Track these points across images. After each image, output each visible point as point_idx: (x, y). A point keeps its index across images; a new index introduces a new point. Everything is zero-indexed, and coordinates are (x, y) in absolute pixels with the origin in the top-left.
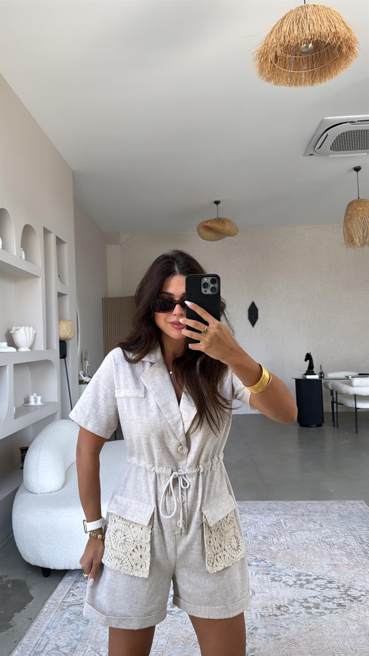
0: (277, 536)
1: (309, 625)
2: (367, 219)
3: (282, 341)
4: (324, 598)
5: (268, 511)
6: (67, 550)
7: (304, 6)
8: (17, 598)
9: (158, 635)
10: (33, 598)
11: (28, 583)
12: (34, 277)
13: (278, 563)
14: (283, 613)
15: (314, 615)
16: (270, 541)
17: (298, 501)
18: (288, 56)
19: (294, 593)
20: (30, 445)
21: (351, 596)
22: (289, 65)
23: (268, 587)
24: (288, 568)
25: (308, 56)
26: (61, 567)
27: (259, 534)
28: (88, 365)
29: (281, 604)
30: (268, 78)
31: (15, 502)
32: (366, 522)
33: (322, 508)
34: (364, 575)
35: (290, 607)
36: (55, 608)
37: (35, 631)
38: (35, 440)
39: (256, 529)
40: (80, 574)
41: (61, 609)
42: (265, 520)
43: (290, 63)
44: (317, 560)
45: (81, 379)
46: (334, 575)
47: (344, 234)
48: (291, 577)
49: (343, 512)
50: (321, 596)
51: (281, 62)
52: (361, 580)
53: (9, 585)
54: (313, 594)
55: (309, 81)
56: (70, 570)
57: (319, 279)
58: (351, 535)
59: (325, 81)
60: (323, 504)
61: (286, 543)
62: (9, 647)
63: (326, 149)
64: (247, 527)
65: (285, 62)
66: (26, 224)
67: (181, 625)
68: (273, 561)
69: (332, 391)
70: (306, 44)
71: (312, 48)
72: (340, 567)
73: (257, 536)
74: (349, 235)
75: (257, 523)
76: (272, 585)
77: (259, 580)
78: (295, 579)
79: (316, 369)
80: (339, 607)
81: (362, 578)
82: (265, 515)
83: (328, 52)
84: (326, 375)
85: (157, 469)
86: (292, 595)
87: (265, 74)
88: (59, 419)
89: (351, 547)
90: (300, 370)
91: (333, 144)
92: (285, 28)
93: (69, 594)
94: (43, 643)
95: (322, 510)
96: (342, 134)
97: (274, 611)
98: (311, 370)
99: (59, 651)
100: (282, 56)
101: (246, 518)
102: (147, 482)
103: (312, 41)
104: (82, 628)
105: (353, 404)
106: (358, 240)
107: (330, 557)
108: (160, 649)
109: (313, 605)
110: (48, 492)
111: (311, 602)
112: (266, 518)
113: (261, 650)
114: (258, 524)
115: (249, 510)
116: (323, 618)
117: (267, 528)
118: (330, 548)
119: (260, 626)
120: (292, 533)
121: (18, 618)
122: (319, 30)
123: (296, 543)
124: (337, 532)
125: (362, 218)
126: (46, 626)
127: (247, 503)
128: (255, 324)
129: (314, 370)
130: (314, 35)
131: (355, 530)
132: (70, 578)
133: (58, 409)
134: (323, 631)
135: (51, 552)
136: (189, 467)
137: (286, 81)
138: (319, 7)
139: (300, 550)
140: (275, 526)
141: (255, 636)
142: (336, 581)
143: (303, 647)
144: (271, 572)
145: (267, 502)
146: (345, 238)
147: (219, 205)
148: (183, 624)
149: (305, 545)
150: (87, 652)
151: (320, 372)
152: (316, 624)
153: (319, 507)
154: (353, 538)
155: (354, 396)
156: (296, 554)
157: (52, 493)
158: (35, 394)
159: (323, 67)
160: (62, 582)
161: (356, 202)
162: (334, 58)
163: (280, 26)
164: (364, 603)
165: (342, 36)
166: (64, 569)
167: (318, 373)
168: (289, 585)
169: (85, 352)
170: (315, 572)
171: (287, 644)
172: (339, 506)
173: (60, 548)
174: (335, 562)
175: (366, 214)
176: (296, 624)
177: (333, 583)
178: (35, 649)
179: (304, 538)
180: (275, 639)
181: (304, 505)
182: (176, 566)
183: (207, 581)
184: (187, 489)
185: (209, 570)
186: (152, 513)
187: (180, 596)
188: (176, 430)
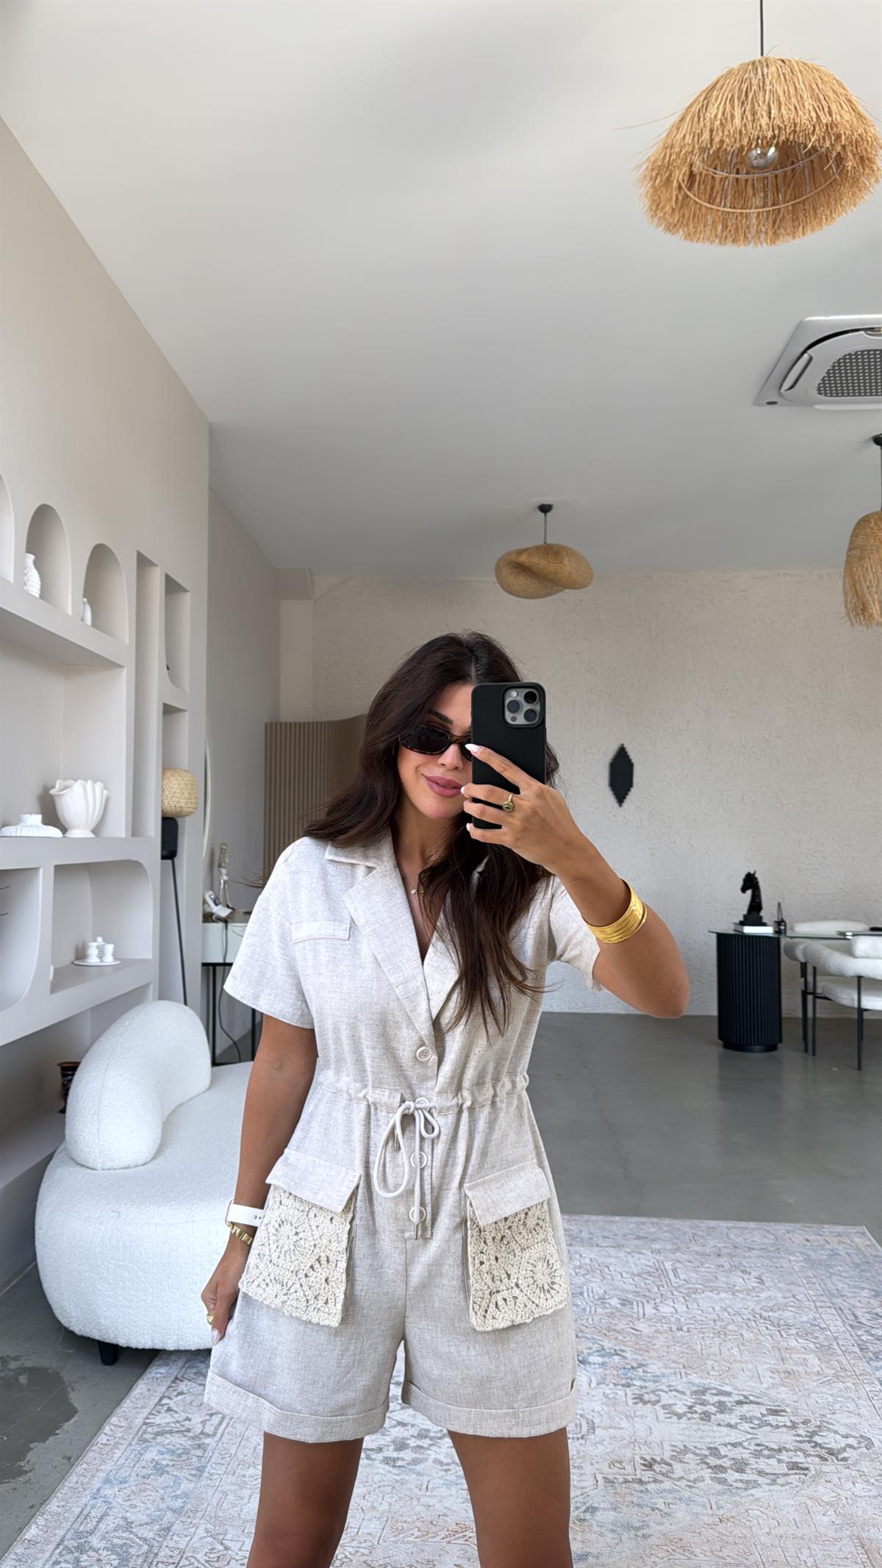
0: (654, 1299)
1: (718, 1509)
3: (689, 843)
4: (759, 1448)
5: (637, 1242)
6: (159, 1303)
7: (760, 61)
8: (39, 1409)
9: (363, 1510)
10: (76, 1411)
11: (66, 1376)
12: (108, 665)
13: (654, 1361)
14: (660, 1477)
15: (731, 1485)
16: (636, 1311)
18: (720, 174)
19: (686, 1432)
20: (83, 1056)
21: (822, 1447)
22: (722, 194)
23: (627, 1416)
24: (675, 1373)
25: (766, 174)
26: (143, 1342)
27: (611, 1292)
28: (225, 878)
29: (654, 1457)
30: (670, 224)
31: (43, 1185)
32: (869, 1279)
33: (766, 1241)
34: (856, 1399)
35: (677, 1466)
36: (125, 1437)
37: (77, 1485)
38: (96, 1045)
39: (605, 1282)
40: (186, 1363)
41: (139, 1440)
42: (627, 1262)
43: (723, 190)
44: (745, 1358)
45: (208, 910)
46: (784, 1395)
47: (845, 594)
48: (682, 1396)
49: (814, 1251)
50: (750, 1444)
51: (702, 187)
52: (849, 1412)
53: (23, 1379)
54: (733, 1438)
55: (766, 233)
56: (164, 1351)
57: (784, 698)
58: (830, 1307)
59: (803, 233)
60: (769, 1232)
61: (676, 1316)
62: (17, 1517)
63: (806, 391)
64: (584, 1275)
65: (712, 189)
66: (99, 543)
67: (417, 1491)
68: (642, 1355)
69: (804, 966)
70: (762, 147)
71: (774, 160)
72: (801, 1378)
73: (607, 1297)
74: (857, 595)
75: (608, 1267)
76: (635, 1411)
77: (607, 1397)
78: (690, 1401)
79: (767, 913)
80: (791, 1472)
81: (852, 1407)
82: (629, 1250)
83: (813, 168)
84: (792, 929)
85: (370, 1093)
86: (682, 1438)
87: (665, 214)
88: (154, 1000)
89: (829, 1333)
90: (729, 914)
91: (828, 373)
92: (714, 111)
93: (159, 1407)
94: (96, 1513)
95: (764, 1244)
96: (847, 357)
97: (638, 1472)
99: (131, 1532)
100: (706, 175)
101: (584, 1255)
102: (349, 1121)
103: (775, 142)
104: (186, 1486)
105: (853, 1000)
106: (878, 609)
107: (777, 1354)
108: (365, 1541)
109: (732, 1462)
110: (121, 1166)
111: (726, 1456)
112: (630, 1257)
113: (602, 1559)
114: (610, 1270)
115: (590, 1236)
116: (752, 1495)
117: (631, 1281)
118: (778, 1334)
119: (602, 1505)
120: (689, 1295)
121: (41, 1455)
122: (792, 117)
123: (699, 1318)
124: (797, 1297)
126: (104, 1475)
127: (587, 1221)
128: (625, 798)
129: (762, 913)
130: (780, 128)
131: (842, 1296)
132: (162, 1370)
133: (152, 976)
134: (751, 1524)
135: (121, 1306)
136: (440, 1093)
137: (713, 231)
138: (795, 64)
139: (707, 1334)
140: (650, 1276)
141: (590, 1526)
142: (788, 1410)
143: (702, 1557)
144: (634, 1382)
146: (846, 602)
147: (548, 514)
148: (420, 1490)
149: (719, 1323)
150: (196, 1539)
151: (776, 920)
152: (737, 1507)
153: (757, 1238)
154: (835, 1313)
155: (856, 979)
156: (697, 1344)
157: (130, 1170)
158: (100, 939)
159: (800, 202)
160: (145, 1378)
161: (876, 517)
162: (826, 181)
163: (703, 106)
164: (854, 1465)
165: (845, 134)
166: (151, 1347)
167: (772, 923)
168: (676, 1414)
169: (221, 849)
170: (740, 1387)
171: (665, 1547)
172: (808, 1237)
173: (143, 1298)
174: (788, 1366)
176: (687, 1504)
177: (780, 1415)
178: (76, 1526)
179: (717, 1308)
180: (637, 1535)
181: (722, 1232)
182: (407, 1314)
183: (473, 1353)
184: (433, 1140)
185: (475, 1323)
186: (353, 1186)
187: (415, 1382)
188: (412, 1011)
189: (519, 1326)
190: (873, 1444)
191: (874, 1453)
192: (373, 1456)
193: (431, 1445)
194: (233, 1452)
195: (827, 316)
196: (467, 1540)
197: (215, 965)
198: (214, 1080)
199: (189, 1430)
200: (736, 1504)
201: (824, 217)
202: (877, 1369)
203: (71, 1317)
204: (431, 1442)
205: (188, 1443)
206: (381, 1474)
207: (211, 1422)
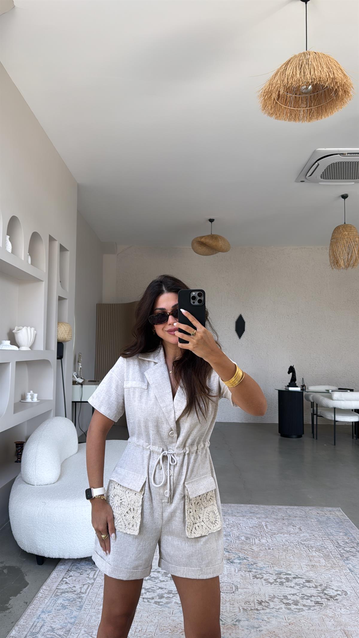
0: (259, 537)
1: (288, 620)
2: (352, 243)
3: (267, 354)
4: (303, 596)
5: (251, 514)
6: (62, 539)
7: (306, 53)
8: (13, 583)
9: (147, 622)
10: (28, 584)
11: (23, 570)
12: (37, 280)
13: (260, 562)
14: (265, 608)
15: (293, 611)
16: (252, 542)
17: (279, 506)
18: (289, 95)
19: (274, 590)
21: (327, 595)
22: (290, 102)
23: (250, 584)
24: (268, 566)
25: (307, 95)
26: (55, 555)
27: (242, 535)
28: (81, 367)
29: (262, 600)
30: (270, 113)
31: (12, 492)
32: (343, 528)
33: (301, 513)
34: (340, 576)
35: (271, 603)
36: (49, 594)
37: (31, 614)
38: (33, 435)
39: (239, 530)
40: (72, 564)
41: (55, 595)
42: (247, 522)
44: (296, 560)
45: (74, 380)
46: (311, 574)
47: (330, 256)
48: (272, 576)
49: (321, 517)
50: (299, 594)
51: (283, 99)
52: (338, 581)
53: (5, 571)
54: (293, 592)
55: (307, 118)
56: (63, 559)
57: (304, 297)
58: (328, 540)
59: (321, 118)
60: (302, 510)
61: (267, 543)
62: (7, 627)
63: (316, 177)
64: (230, 528)
65: (286, 100)
66: (34, 231)
67: (168, 614)
68: (255, 559)
69: (312, 404)
70: (306, 86)
71: (311, 89)
72: (318, 568)
73: (240, 536)
74: (335, 257)
75: (240, 524)
76: (254, 582)
77: (242, 576)
78: (275, 577)
79: (298, 382)
80: (316, 605)
81: (338, 579)
82: (248, 518)
83: (325, 94)
84: (308, 388)
85: (151, 447)
86: (273, 592)
87: (268, 109)
88: (53, 417)
89: (328, 550)
90: (283, 382)
91: (323, 173)
92: (289, 72)
93: (62, 582)
94: (39, 625)
95: (301, 515)
96: (333, 164)
97: (256, 606)
98: (293, 382)
99: (54, 632)
100: (284, 95)
101: (230, 520)
103: (312, 84)
104: (75, 613)
105: (332, 417)
106: (343, 262)
107: (308, 558)
108: (149, 635)
109: (293, 601)
110: (45, 484)
111: (290, 599)
112: (248, 521)
114: (240, 526)
115: (232, 512)
116: (301, 614)
117: (249, 530)
118: (308, 550)
119: (243, 619)
120: (272, 535)
121: (14, 602)
122: (319, 75)
123: (277, 544)
124: (315, 536)
125: (347, 242)
126: (41, 609)
127: (230, 506)
128: (242, 335)
129: (296, 382)
130: (314, 79)
131: (332, 535)
132: (63, 567)
133: (53, 407)
134: (301, 626)
135: (46, 540)
136: (177, 448)
137: (286, 116)
138: (320, 54)
139: (280, 551)
140: (257, 528)
141: (238, 627)
142: (314, 580)
144: (252, 570)
145: (249, 505)
146: (330, 259)
147: (213, 223)
148: (170, 614)
149: (285, 546)
150: (81, 634)
151: (302, 385)
153: (298, 512)
154: (330, 542)
155: (333, 409)
156: (276, 555)
157: (48, 486)
158: (32, 392)
159: (320, 106)
160: (56, 570)
161: (342, 227)
162: (330, 99)
163: (284, 69)
164: (340, 602)
165: (339, 82)
166: (58, 557)
167: (300, 386)
168: (270, 583)
169: (79, 355)
170: (294, 572)
171: (268, 635)
172: (318, 512)
173: (55, 537)
174: (313, 563)
175: (351, 238)
176: (276, 618)
177: (310, 583)
178: (31, 630)
179: (284, 540)
180: (257, 630)
181: (284, 510)
182: (162, 531)
184: (174, 466)
185: (188, 535)
186: (143, 483)
187: (163, 558)
188: (168, 418)
189: (204, 536)
190: (347, 593)
191: (348, 597)
192: (150, 601)
193: (173, 596)
195: (326, 148)
197: (76, 402)
198: (79, 449)
199: (75, 591)
200: (295, 618)
201: (329, 112)
202: (347, 564)
203: (25, 545)
204: (173, 595)
205: (75, 596)
206: (154, 608)
207: (84, 588)
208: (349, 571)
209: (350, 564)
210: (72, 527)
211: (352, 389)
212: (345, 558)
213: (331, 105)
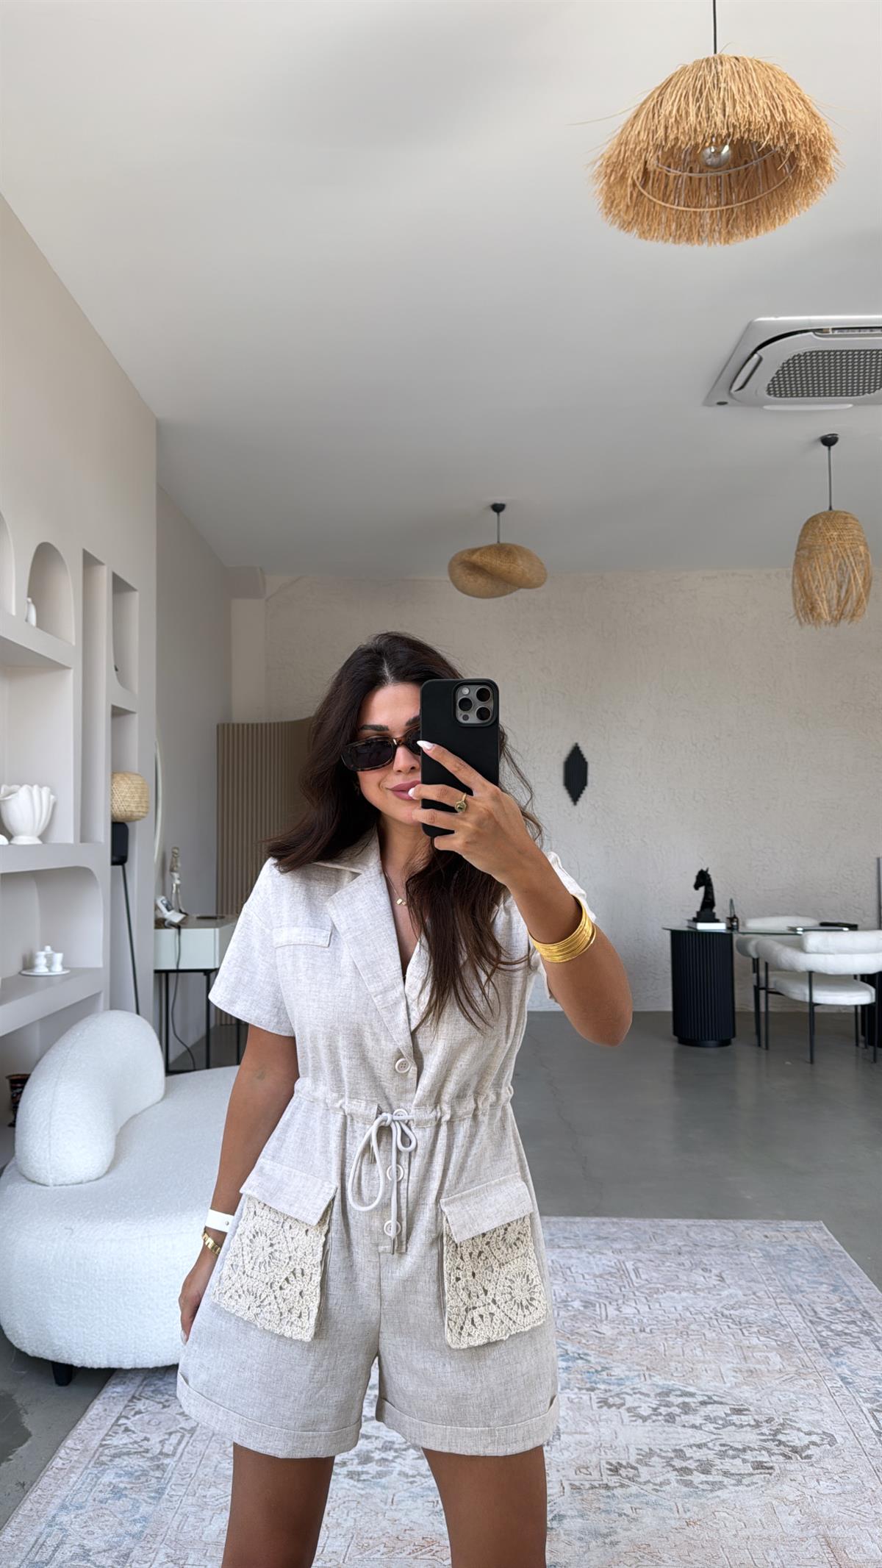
0: (617, 1300)
1: (685, 1513)
2: (849, 559)
3: (642, 841)
4: (724, 1449)
5: (598, 1242)
6: (115, 1321)
7: (714, 58)
10: (29, 1435)
11: (19, 1400)
12: (55, 667)
13: (617, 1364)
14: (626, 1482)
15: (697, 1488)
16: (598, 1313)
18: (673, 172)
19: (651, 1435)
20: (32, 1070)
21: (786, 1446)
22: (675, 193)
23: (592, 1421)
24: (639, 1376)
25: (719, 174)
26: (99, 1362)
27: (574, 1295)
28: (178, 882)
29: (620, 1461)
30: (625, 222)
32: (827, 1273)
33: (725, 1237)
34: (818, 1396)
35: (643, 1470)
36: (82, 1460)
37: (31, 1513)
38: (45, 1057)
39: (567, 1284)
40: (143, 1381)
41: (95, 1463)
42: (589, 1263)
43: (676, 188)
44: (708, 1358)
45: (160, 916)
46: (747, 1394)
47: (794, 593)
48: (647, 1399)
49: (773, 1247)
50: (714, 1445)
51: (656, 185)
52: (812, 1409)
54: (698, 1440)
55: (720, 233)
56: (120, 1370)
57: (734, 696)
58: (790, 1304)
59: (757, 233)
60: (728, 1229)
61: (637, 1317)
63: (756, 391)
65: (666, 187)
66: (42, 541)
67: (382, 1505)
68: (606, 1358)
69: (756, 962)
70: (716, 146)
71: (728, 156)
72: (763, 1376)
73: (569, 1299)
74: (806, 595)
75: (570, 1269)
76: (600, 1416)
77: (572, 1402)
78: (654, 1403)
79: (720, 909)
80: (756, 1471)
81: (814, 1403)
82: (590, 1251)
83: (766, 168)
84: (744, 925)
85: (347, 1103)
86: (648, 1441)
87: (619, 211)
88: (105, 1010)
89: (790, 1330)
90: (682, 911)
91: (773, 380)
92: (668, 107)
93: (116, 1428)
94: (51, 1542)
95: (724, 1241)
96: (796, 358)
97: (604, 1478)
98: (707, 910)
99: (88, 1560)
100: (660, 173)
102: (326, 1132)
103: (729, 141)
104: (144, 1509)
105: (805, 994)
106: (826, 608)
107: (739, 1352)
109: (697, 1464)
110: (73, 1181)
111: (692, 1458)
112: (591, 1258)
114: (571, 1272)
116: (718, 1497)
117: (593, 1282)
118: (740, 1332)
119: (570, 1513)
120: (652, 1294)
122: (746, 115)
123: (661, 1318)
124: (758, 1294)
125: (836, 557)
126: (60, 1501)
128: (579, 796)
129: (715, 910)
130: (734, 126)
131: (802, 1292)
132: (119, 1389)
133: (103, 985)
134: (718, 1527)
135: (76, 1325)
136: (418, 1106)
137: (667, 229)
138: (749, 62)
139: (670, 1335)
140: (612, 1276)
141: (557, 1535)
142: (752, 1409)
144: (598, 1386)
145: (595, 1220)
146: (795, 602)
147: (501, 514)
148: (386, 1504)
149: (681, 1323)
150: (156, 1564)
151: (729, 916)
152: (703, 1509)
153: (717, 1235)
154: (796, 1309)
155: (807, 974)
156: (659, 1345)
157: (83, 1185)
158: (48, 948)
159: (753, 202)
160: (101, 1398)
161: (824, 517)
162: (779, 181)
163: (657, 102)
164: (817, 1462)
165: (799, 133)
166: (107, 1366)
167: (725, 919)
168: (641, 1417)
169: (173, 852)
170: (703, 1388)
171: (633, 1554)
172: (766, 1233)
173: (98, 1316)
174: (751, 1365)
175: (847, 546)
176: (654, 1509)
177: (744, 1415)
178: (31, 1556)
179: (680, 1308)
180: (605, 1543)
181: (682, 1230)
182: (382, 1330)
183: (449, 1370)
184: (410, 1153)
185: (449, 1341)
186: (328, 1199)
187: (389, 1398)
188: (389, 1022)
189: (496, 1343)
190: (836, 1441)
191: (837, 1449)
193: (395, 1457)
194: (194, 1472)
195: (777, 317)
196: (434, 1555)
197: (167, 972)
198: (168, 1091)
199: (147, 1451)
200: (703, 1507)
201: (777, 217)
202: (838, 1365)
203: (24, 1338)
204: (396, 1454)
205: (146, 1464)
206: (345, 1489)
207: (170, 1441)
208: (840, 1383)
209: (844, 1366)
210: (141, 1290)
211: (855, 923)
212: (831, 1351)
213: (782, 196)
